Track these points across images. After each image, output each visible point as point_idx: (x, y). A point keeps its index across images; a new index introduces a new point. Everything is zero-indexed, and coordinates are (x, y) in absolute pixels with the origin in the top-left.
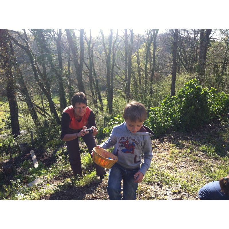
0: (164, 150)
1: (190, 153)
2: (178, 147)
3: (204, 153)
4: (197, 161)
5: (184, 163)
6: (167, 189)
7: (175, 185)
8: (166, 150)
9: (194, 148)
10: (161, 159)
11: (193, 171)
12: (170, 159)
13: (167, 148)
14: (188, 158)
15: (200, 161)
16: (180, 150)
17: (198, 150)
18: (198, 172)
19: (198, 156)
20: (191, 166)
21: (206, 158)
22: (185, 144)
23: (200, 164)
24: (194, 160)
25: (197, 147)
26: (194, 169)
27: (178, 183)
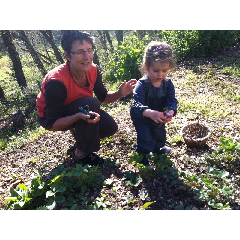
0: (180, 77)
1: (210, 77)
2: (196, 73)
3: (227, 76)
4: (219, 85)
5: (203, 88)
7: (192, 111)
9: (216, 72)
11: (213, 96)
12: (187, 86)
13: (184, 76)
14: (208, 83)
15: (222, 85)
16: (199, 76)
17: (220, 73)
18: (219, 96)
19: (220, 80)
20: (212, 91)
21: (229, 81)
22: (204, 69)
23: (221, 88)
24: (214, 84)
25: (218, 71)
26: (214, 94)
27: (195, 109)
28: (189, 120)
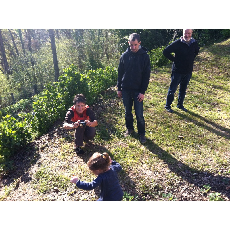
2: (68, 141)
6: (63, 193)
7: (70, 185)
8: (57, 147)
10: (54, 160)
12: (62, 157)
16: (71, 144)
28: (69, 196)
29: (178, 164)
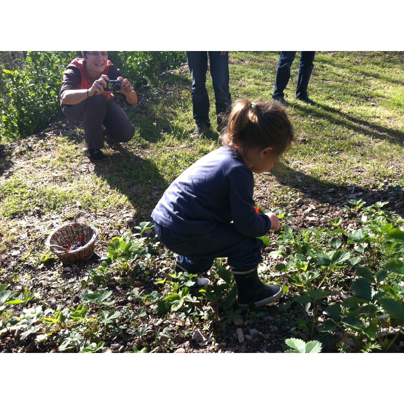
0: (47, 150)
2: (73, 141)
5: (86, 164)
6: (53, 217)
7: (70, 205)
8: (50, 150)
10: (41, 167)
12: (59, 163)
13: (53, 146)
16: (79, 145)
19: (112, 148)
21: (126, 149)
27: (74, 200)
28: (66, 220)
29: (296, 176)
